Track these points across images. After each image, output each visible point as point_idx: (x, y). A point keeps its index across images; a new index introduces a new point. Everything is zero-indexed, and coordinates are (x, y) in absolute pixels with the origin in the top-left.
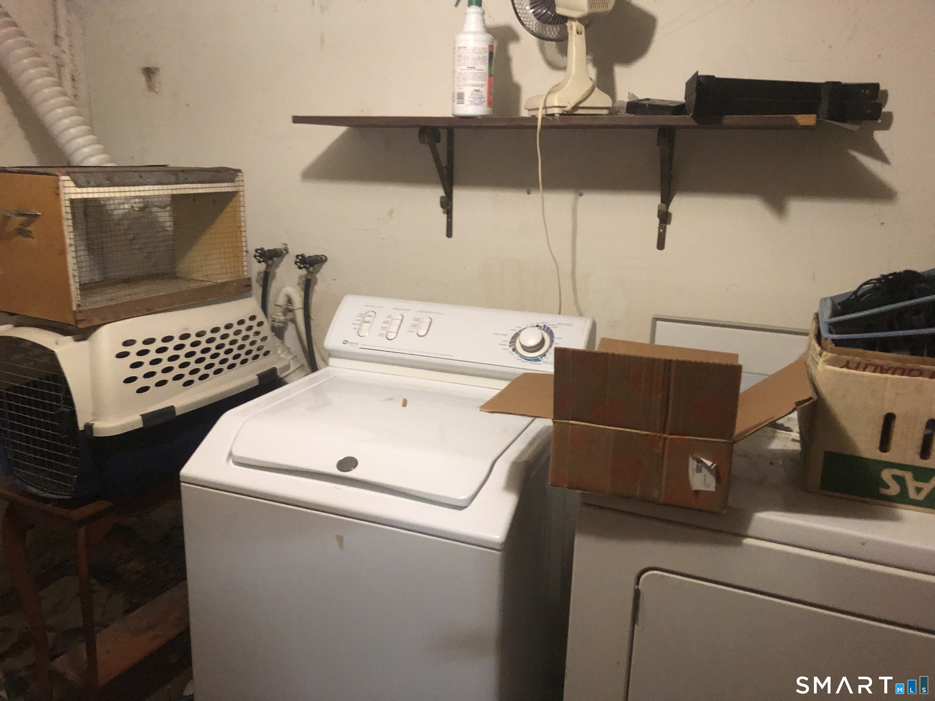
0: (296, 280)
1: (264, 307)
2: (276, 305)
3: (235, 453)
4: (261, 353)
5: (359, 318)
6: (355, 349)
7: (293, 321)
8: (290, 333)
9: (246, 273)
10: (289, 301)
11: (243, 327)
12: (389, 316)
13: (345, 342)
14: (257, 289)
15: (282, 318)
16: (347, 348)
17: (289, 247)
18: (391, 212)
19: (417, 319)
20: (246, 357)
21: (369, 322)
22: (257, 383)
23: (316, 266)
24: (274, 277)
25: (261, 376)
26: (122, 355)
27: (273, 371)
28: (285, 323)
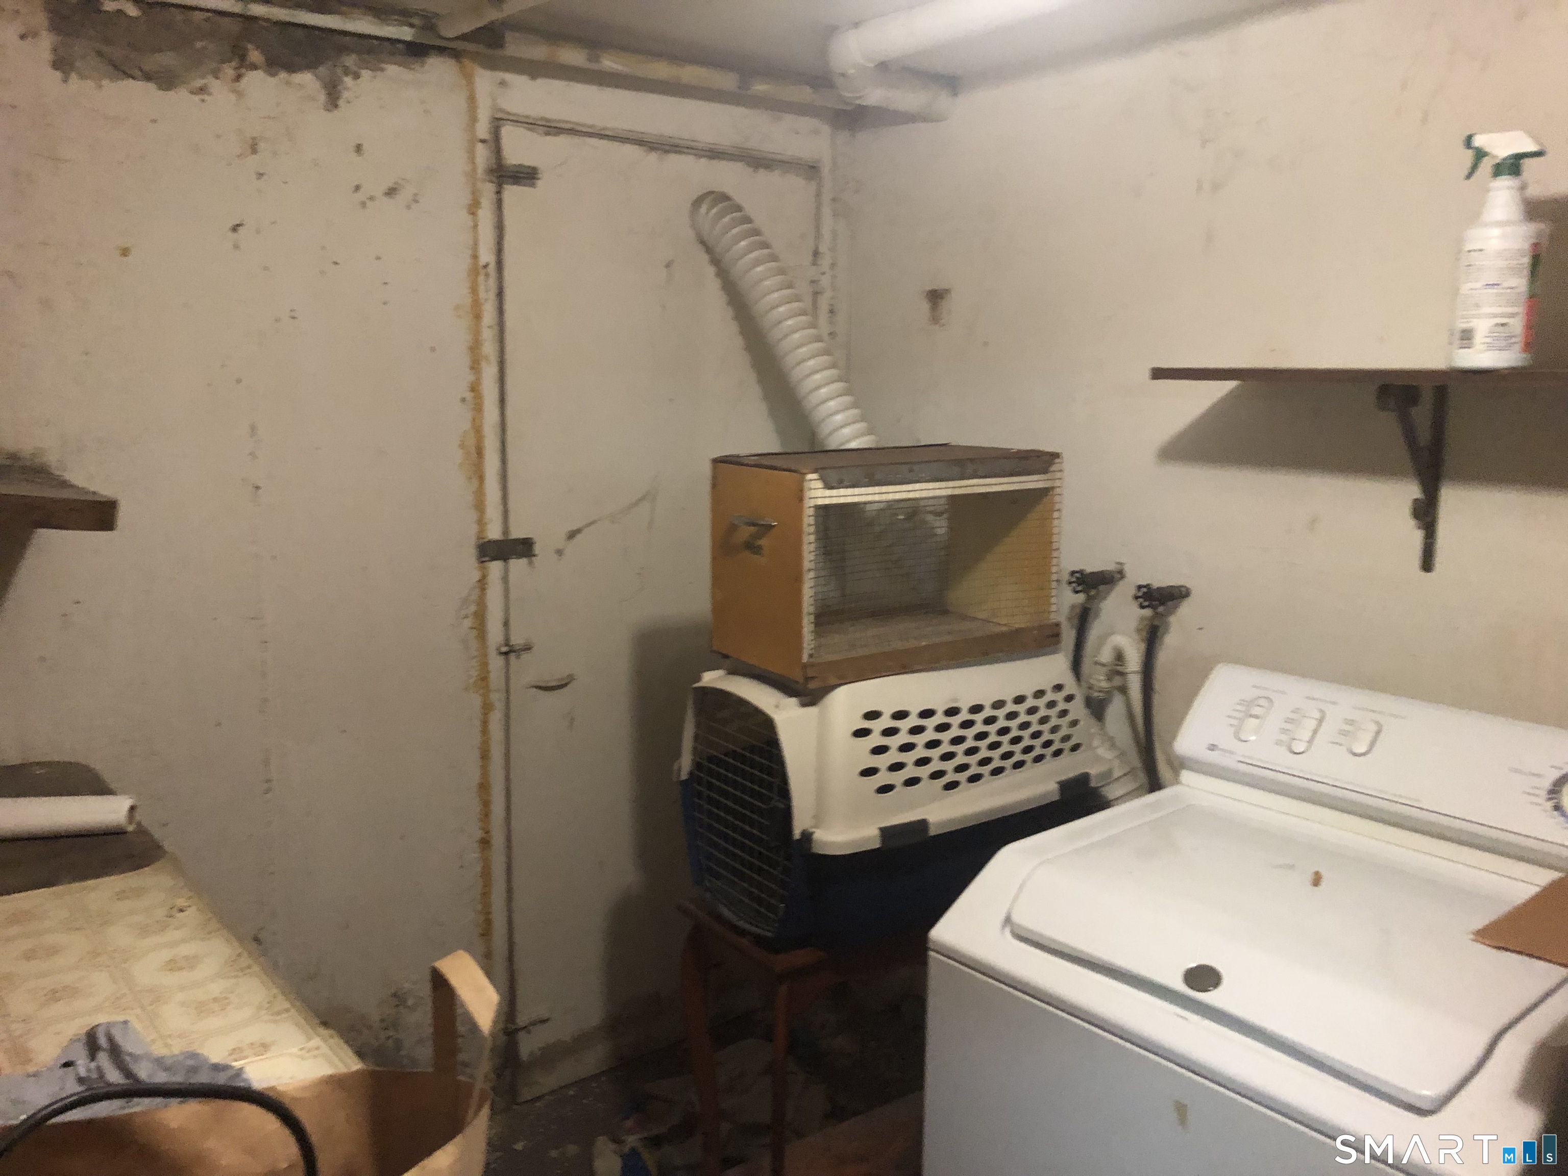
0: (1133, 624)
1: (1076, 666)
2: (1096, 663)
3: (1016, 918)
4: (1068, 745)
5: (1239, 707)
6: (1229, 762)
7: (1123, 690)
8: (1115, 710)
9: (1052, 616)
10: (1119, 657)
11: (1041, 703)
12: (1296, 711)
13: (1212, 747)
14: (1068, 636)
15: (1104, 684)
16: (1213, 757)
17: (1127, 569)
18: (1313, 522)
19: (1350, 722)
20: (1043, 751)
21: (1256, 717)
22: (1056, 797)
23: (1170, 603)
24: (1097, 616)
25: (1065, 786)
26: (861, 733)
27: (1084, 779)
28: (1109, 693)
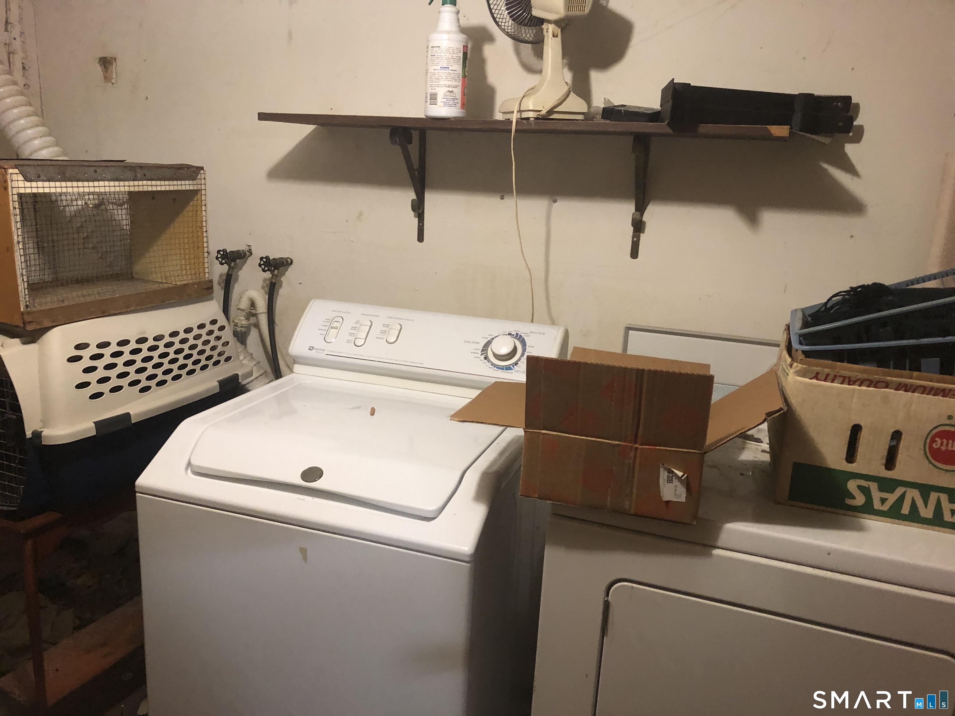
0: (261, 283)
1: (226, 310)
2: (239, 309)
3: (193, 462)
4: (222, 358)
5: (326, 324)
6: (322, 356)
7: (257, 326)
8: (253, 338)
9: (207, 275)
10: (253, 304)
11: (203, 332)
12: (357, 322)
13: (311, 348)
14: (218, 292)
15: (245, 322)
16: (313, 353)
17: (253, 249)
18: (361, 214)
19: (387, 326)
20: (207, 363)
21: (336, 328)
22: (218, 390)
23: (281, 269)
24: (237, 280)
25: (222, 383)
26: (74, 359)
27: (235, 377)
28: (248, 328)
